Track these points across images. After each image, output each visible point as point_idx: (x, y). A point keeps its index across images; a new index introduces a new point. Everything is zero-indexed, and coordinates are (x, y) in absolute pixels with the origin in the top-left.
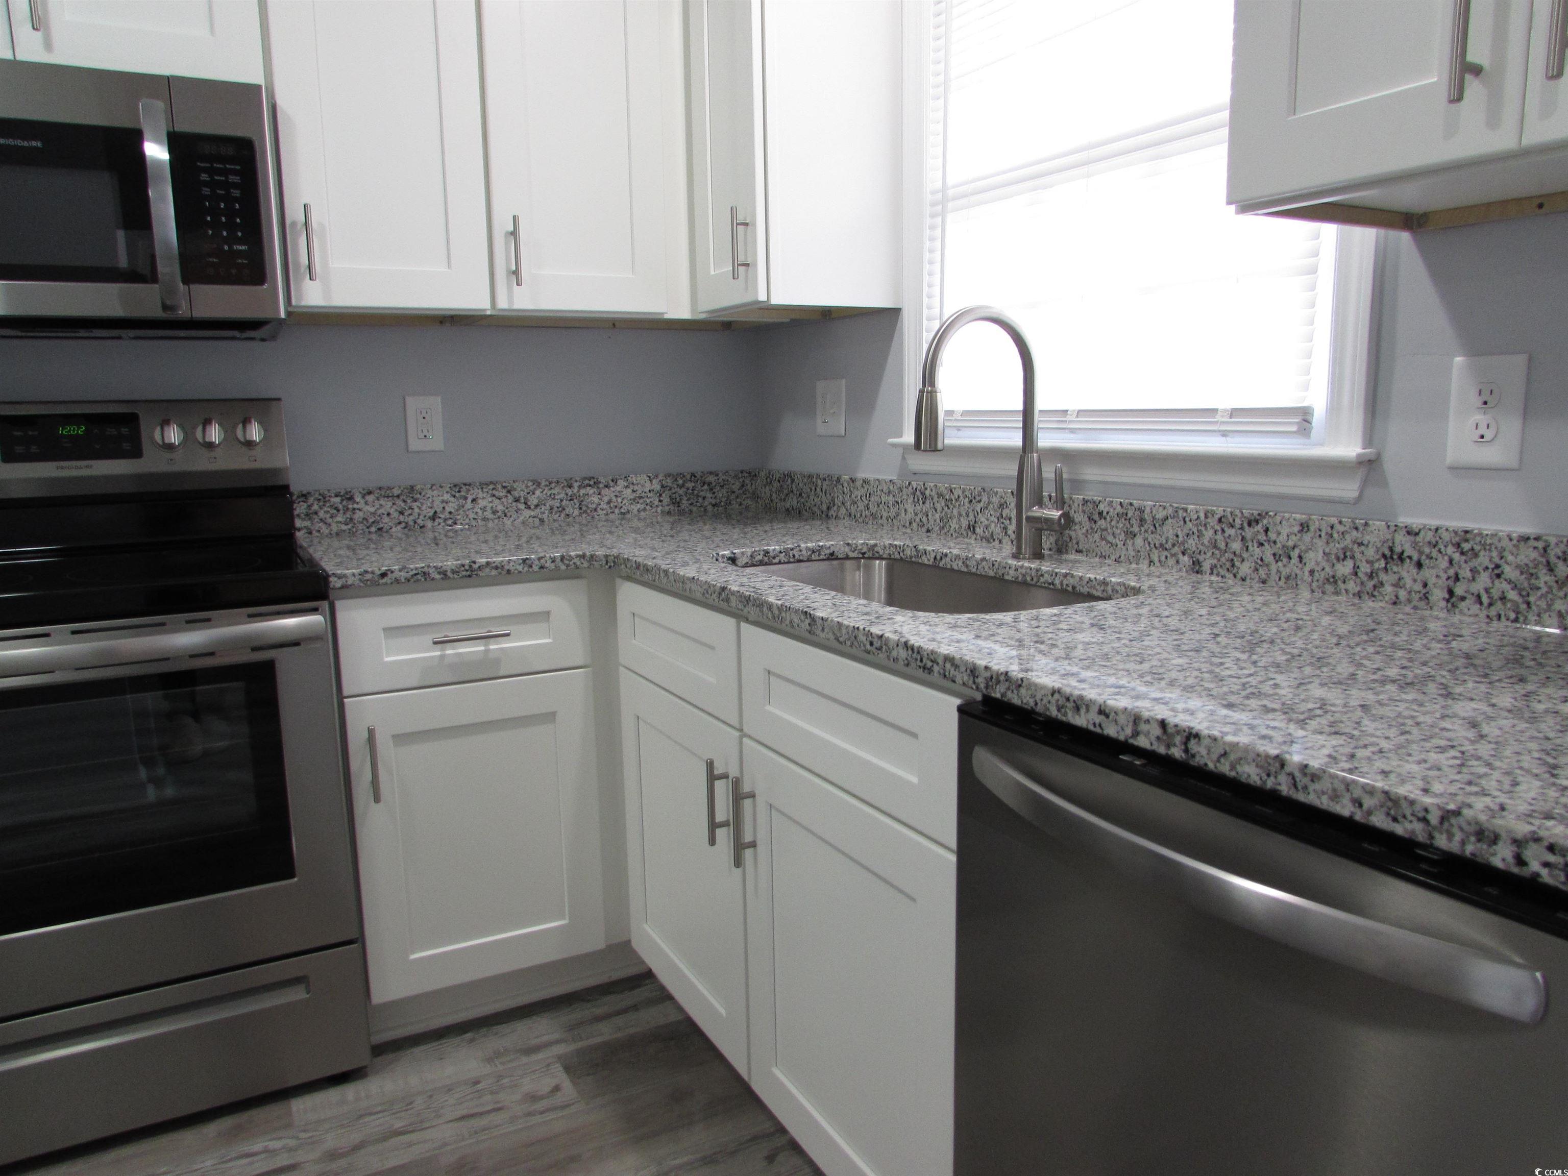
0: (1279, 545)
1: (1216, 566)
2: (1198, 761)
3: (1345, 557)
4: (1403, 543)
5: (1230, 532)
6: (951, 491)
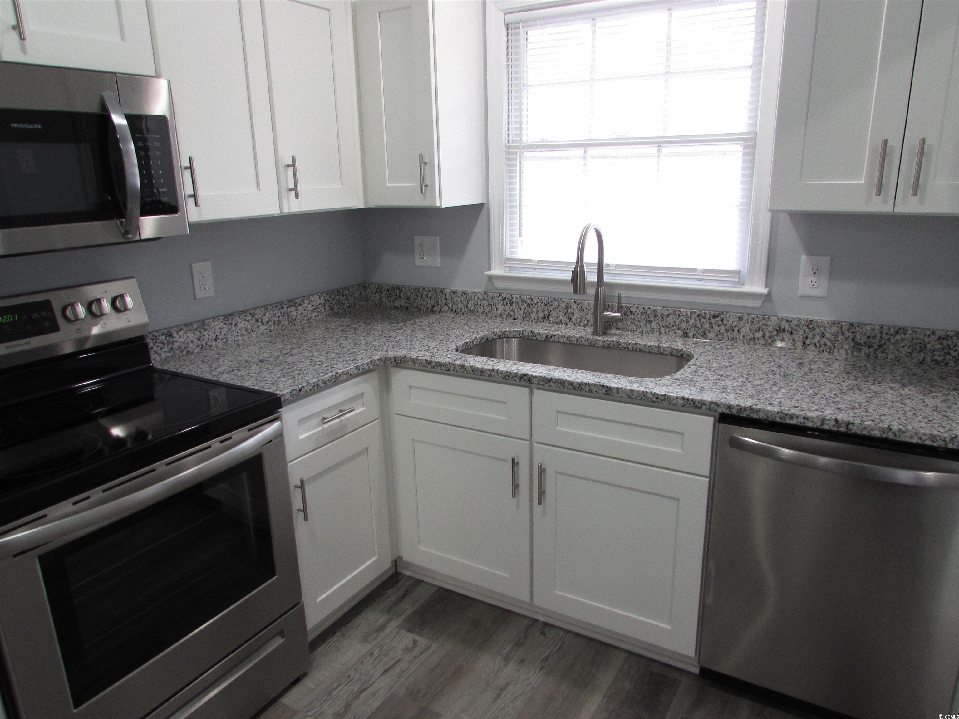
0: (728, 326)
1: (696, 334)
3: (759, 331)
4: (785, 325)
5: (703, 320)
6: (532, 300)
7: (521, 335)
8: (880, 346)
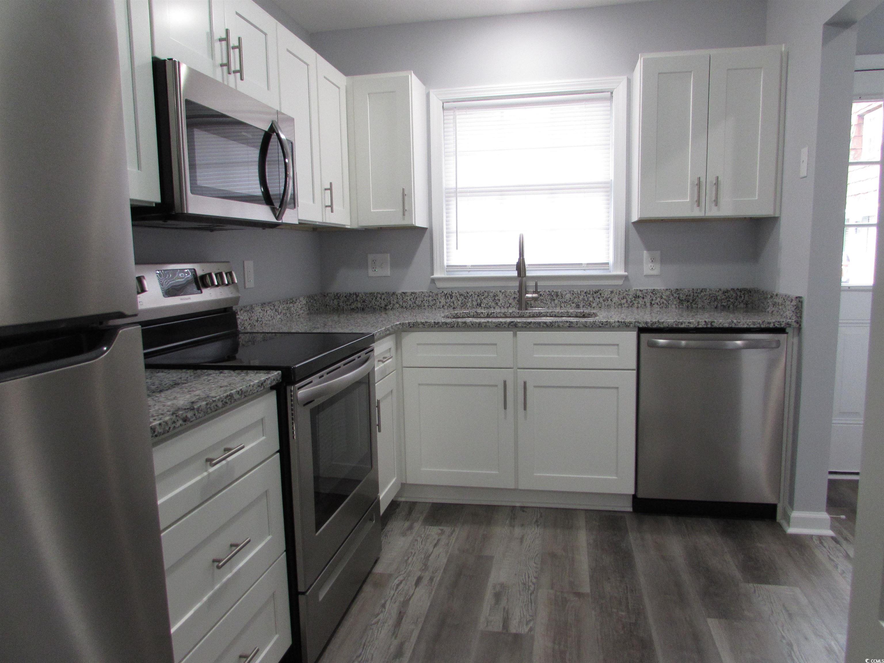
3: (624, 298)
4: (639, 293)
5: (588, 296)
6: (468, 293)
7: (468, 315)
8: (693, 300)
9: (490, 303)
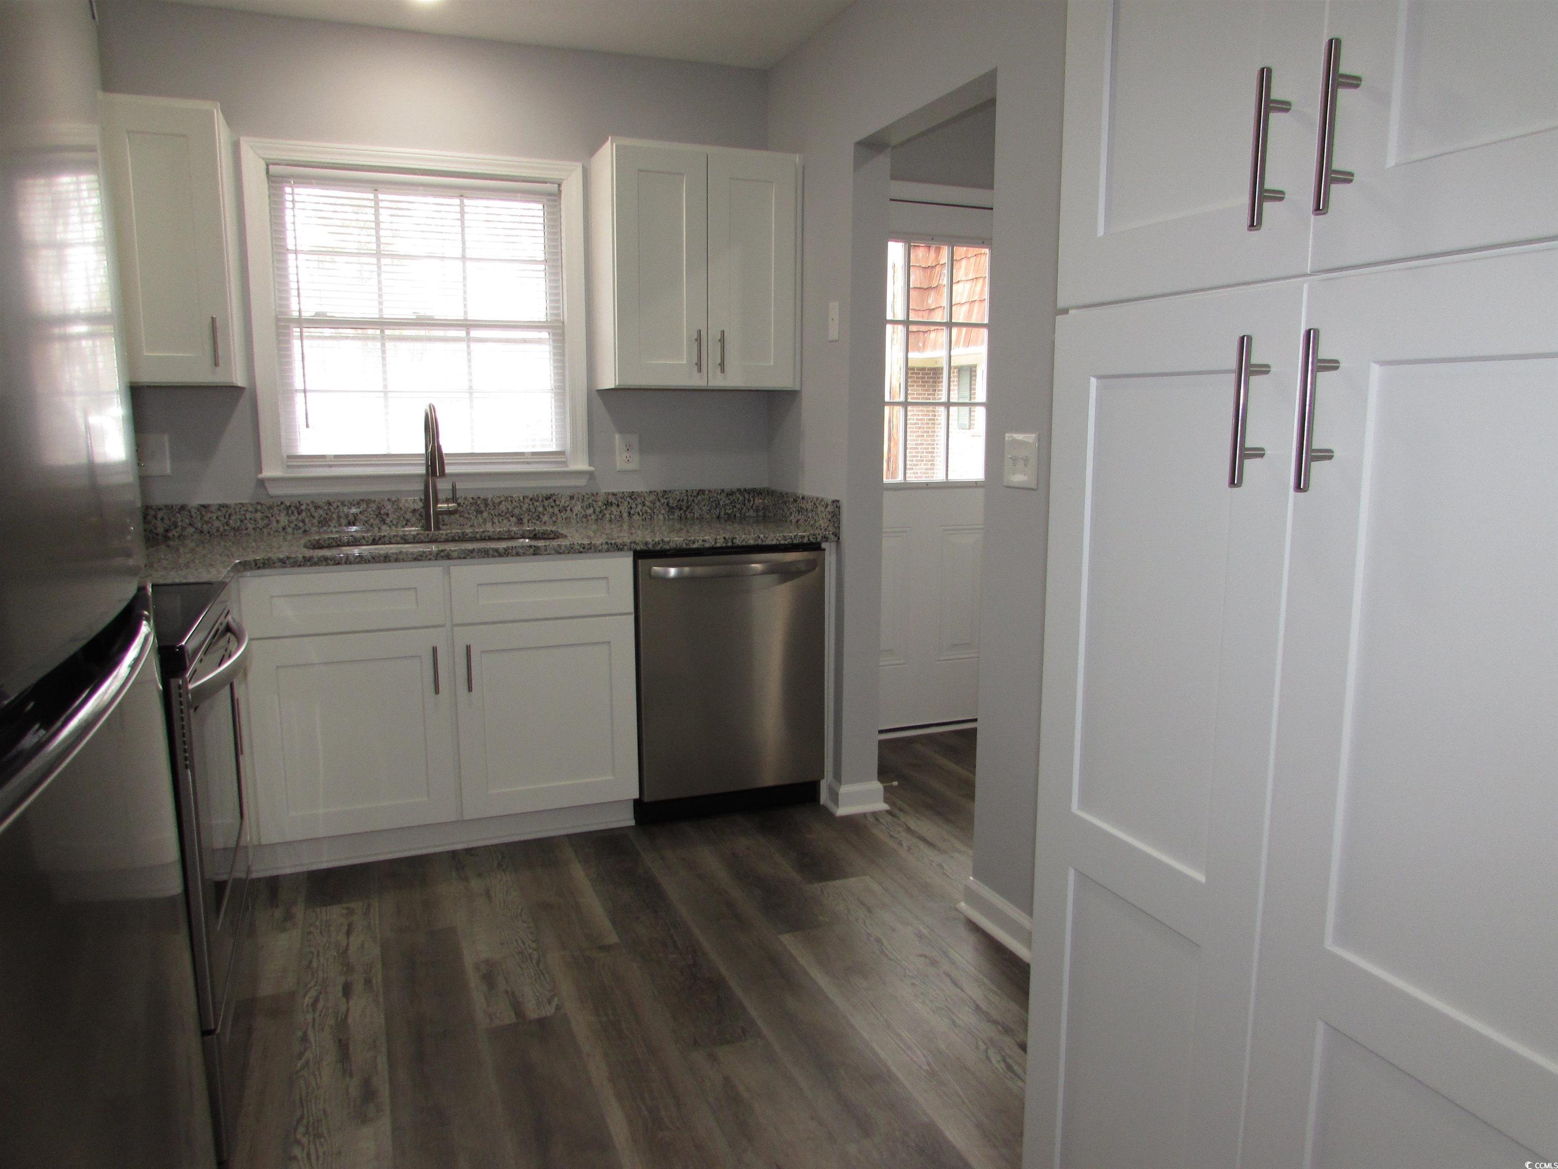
0: (561, 506)
2: (736, 544)
3: (590, 507)
4: (612, 499)
6: (330, 504)
7: (339, 543)
8: (688, 507)
9: (372, 521)
